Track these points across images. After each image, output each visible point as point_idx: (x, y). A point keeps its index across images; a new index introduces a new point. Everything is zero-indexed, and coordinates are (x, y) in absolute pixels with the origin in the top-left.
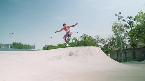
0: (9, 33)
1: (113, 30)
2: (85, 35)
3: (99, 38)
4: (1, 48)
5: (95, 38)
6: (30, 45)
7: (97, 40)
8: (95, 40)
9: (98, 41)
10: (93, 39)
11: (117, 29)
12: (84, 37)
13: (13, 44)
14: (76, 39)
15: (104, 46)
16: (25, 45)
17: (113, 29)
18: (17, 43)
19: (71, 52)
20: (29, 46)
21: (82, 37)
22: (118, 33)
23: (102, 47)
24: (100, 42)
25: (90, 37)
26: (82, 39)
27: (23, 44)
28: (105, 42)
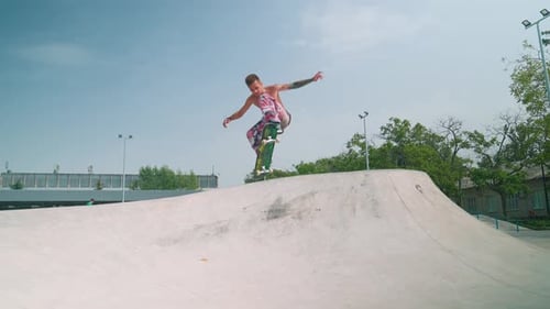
0: (120, 136)
1: (516, 93)
2: (397, 121)
3: (461, 130)
4: (104, 189)
5: (441, 132)
6: (197, 174)
7: (451, 137)
8: (441, 139)
9: (456, 141)
10: (434, 136)
11: (535, 83)
12: (395, 132)
13: (141, 175)
14: (361, 141)
15: (480, 160)
16: (178, 176)
17: (519, 86)
18: (156, 170)
19: (279, 200)
20: (192, 177)
21: (386, 129)
22: (542, 104)
23: (475, 166)
24: (465, 145)
25: (419, 127)
26: (388, 138)
27: (172, 173)
28: (487, 145)
